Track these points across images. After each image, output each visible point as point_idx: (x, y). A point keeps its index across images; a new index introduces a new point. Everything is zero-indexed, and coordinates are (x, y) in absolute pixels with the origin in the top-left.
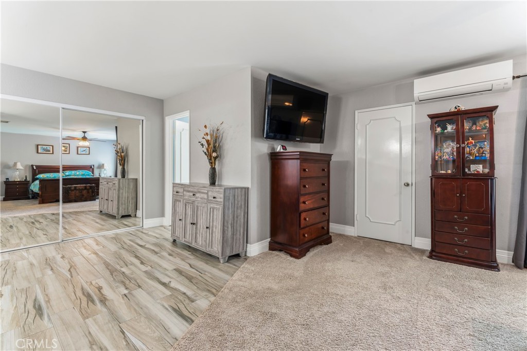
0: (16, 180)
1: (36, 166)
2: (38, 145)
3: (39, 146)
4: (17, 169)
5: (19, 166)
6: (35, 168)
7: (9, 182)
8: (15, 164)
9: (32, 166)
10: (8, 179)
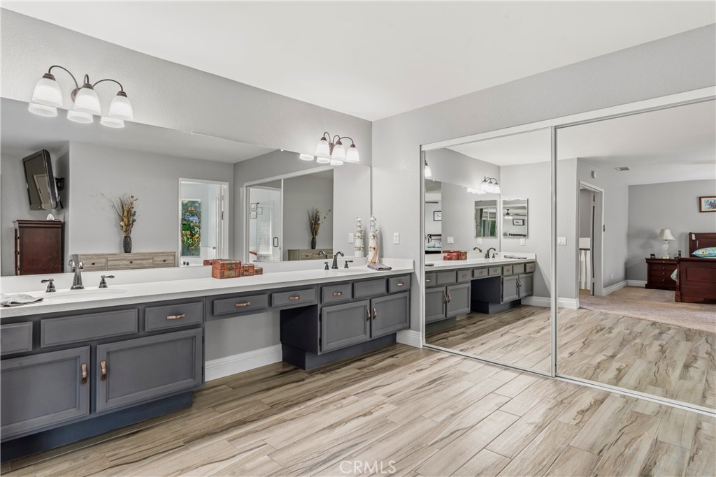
0: (664, 258)
1: (696, 234)
2: (700, 198)
3: (702, 199)
4: (666, 240)
5: (668, 235)
6: (694, 237)
7: (654, 259)
8: (662, 232)
9: (690, 234)
10: (654, 255)
